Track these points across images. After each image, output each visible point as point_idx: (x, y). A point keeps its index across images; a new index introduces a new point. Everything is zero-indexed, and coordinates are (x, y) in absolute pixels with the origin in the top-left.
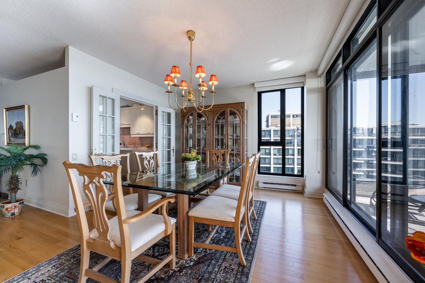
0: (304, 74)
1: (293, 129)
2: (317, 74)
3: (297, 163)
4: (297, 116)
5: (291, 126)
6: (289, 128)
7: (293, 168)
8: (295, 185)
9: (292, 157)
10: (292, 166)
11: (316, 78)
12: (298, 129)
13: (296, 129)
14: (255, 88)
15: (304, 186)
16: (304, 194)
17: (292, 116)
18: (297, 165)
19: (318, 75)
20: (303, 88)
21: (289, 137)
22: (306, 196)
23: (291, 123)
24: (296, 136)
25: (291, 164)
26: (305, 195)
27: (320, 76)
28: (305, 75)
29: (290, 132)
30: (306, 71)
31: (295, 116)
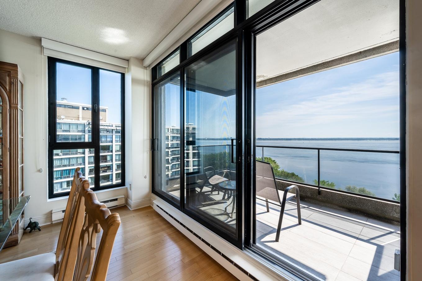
0: (127, 58)
1: (83, 123)
2: (143, 64)
3: (89, 162)
4: (88, 109)
5: (80, 119)
6: (78, 121)
7: (84, 169)
8: (116, 200)
9: (83, 155)
10: (83, 166)
11: (142, 68)
12: (89, 124)
13: (88, 123)
14: (42, 47)
15: (127, 198)
16: (129, 207)
17: (81, 108)
18: (89, 164)
19: (144, 66)
20: (123, 76)
21: (78, 132)
22: (132, 210)
23: (81, 116)
24: (87, 131)
25: (80, 164)
26: (130, 209)
27: (145, 68)
28: (128, 60)
29: (79, 126)
30: (131, 55)
31: (85, 109)
